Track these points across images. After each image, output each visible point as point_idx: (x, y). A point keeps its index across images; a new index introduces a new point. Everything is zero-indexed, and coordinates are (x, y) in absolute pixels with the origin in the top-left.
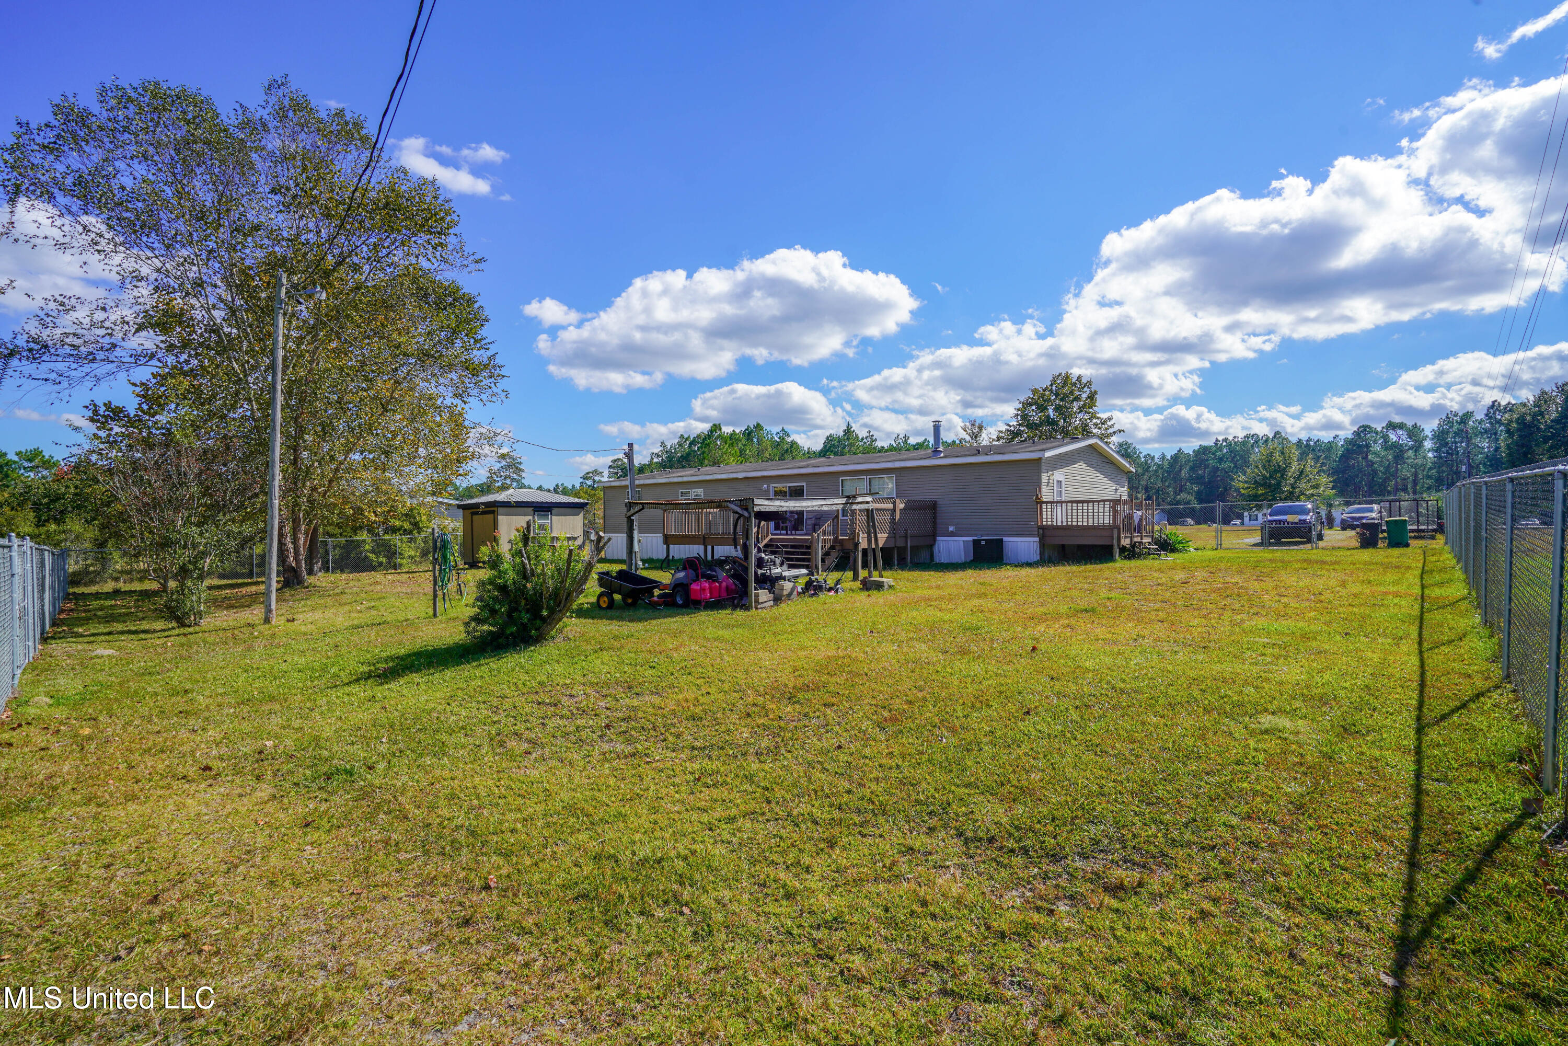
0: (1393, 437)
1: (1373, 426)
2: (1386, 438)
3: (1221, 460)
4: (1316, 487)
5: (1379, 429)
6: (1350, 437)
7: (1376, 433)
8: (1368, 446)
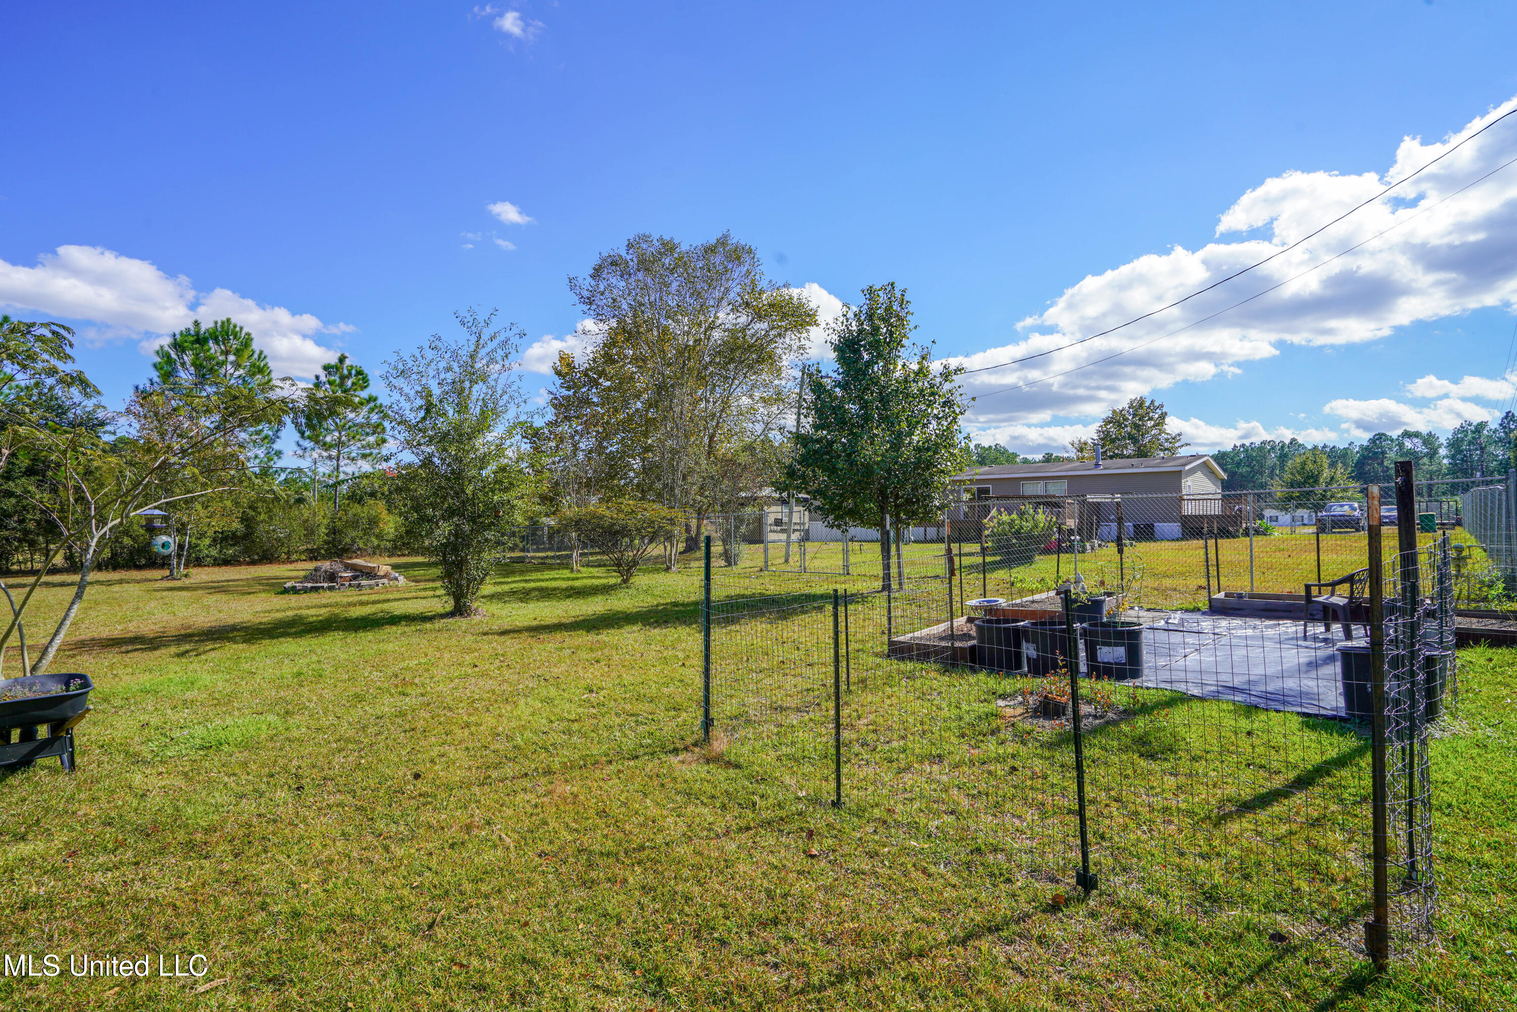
0: (1408, 444)
1: (1389, 434)
2: (1401, 445)
3: (1238, 464)
4: (1345, 490)
5: (1395, 437)
6: (1365, 443)
7: (1392, 440)
8: (1383, 453)
